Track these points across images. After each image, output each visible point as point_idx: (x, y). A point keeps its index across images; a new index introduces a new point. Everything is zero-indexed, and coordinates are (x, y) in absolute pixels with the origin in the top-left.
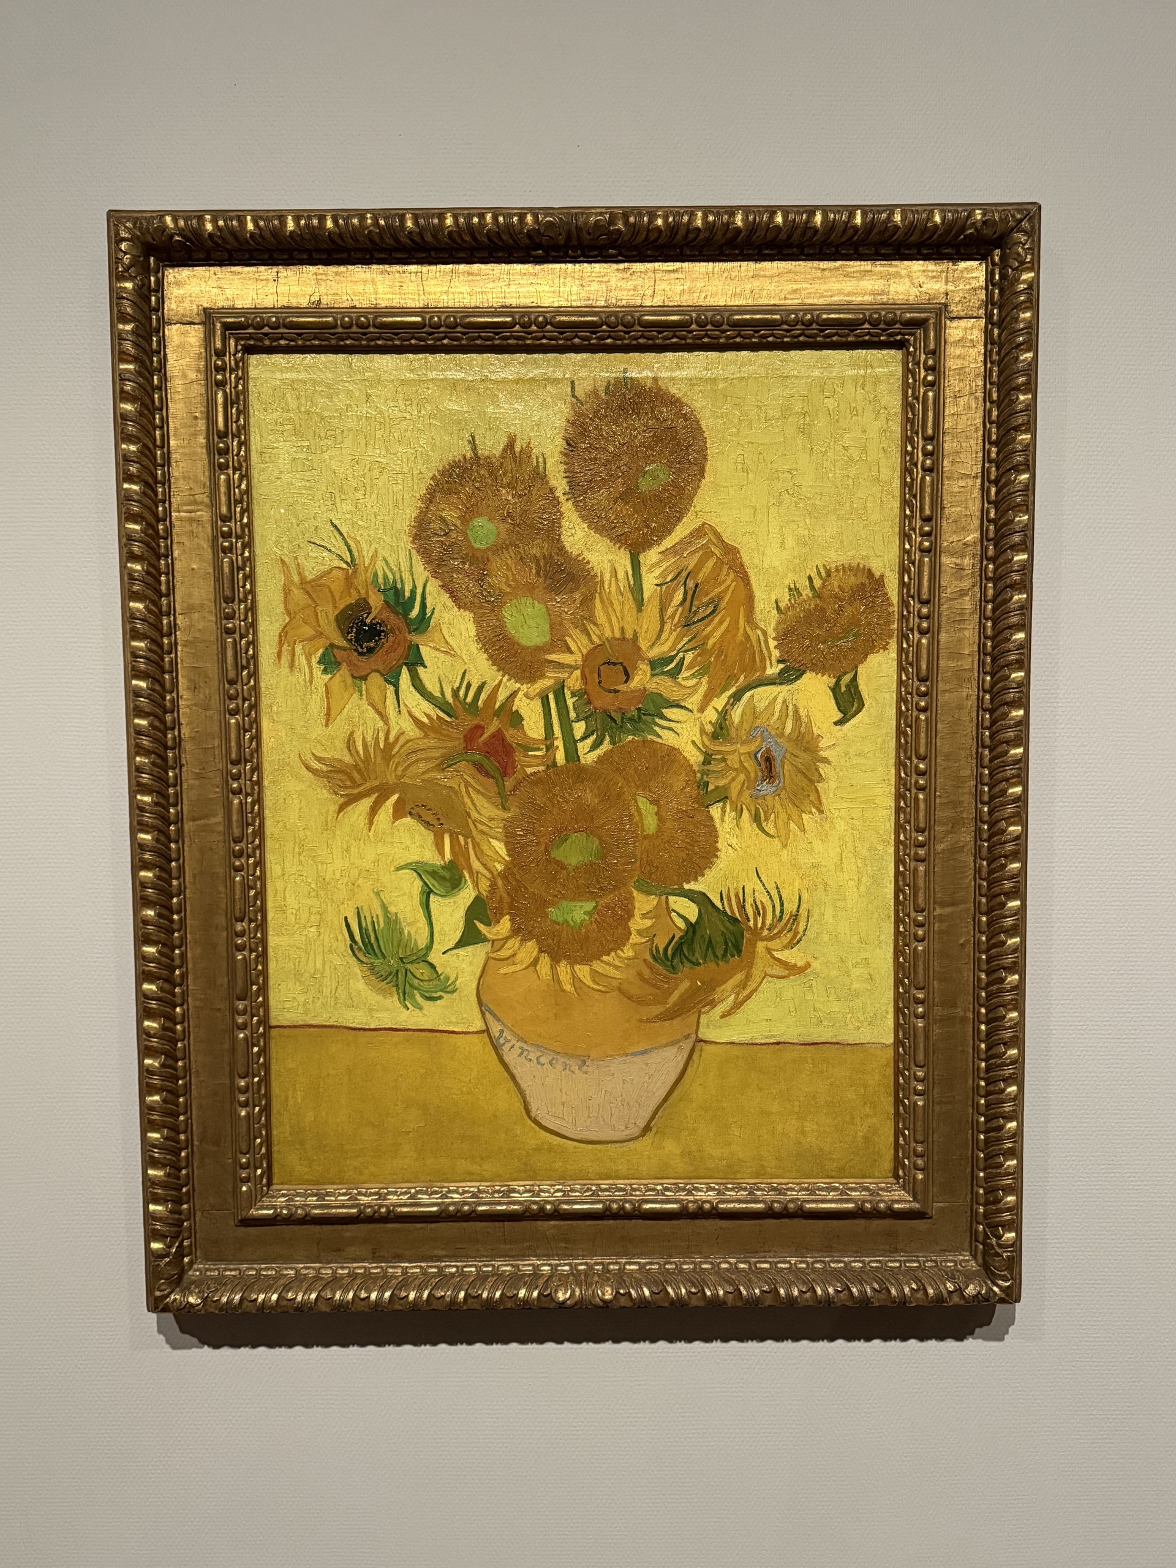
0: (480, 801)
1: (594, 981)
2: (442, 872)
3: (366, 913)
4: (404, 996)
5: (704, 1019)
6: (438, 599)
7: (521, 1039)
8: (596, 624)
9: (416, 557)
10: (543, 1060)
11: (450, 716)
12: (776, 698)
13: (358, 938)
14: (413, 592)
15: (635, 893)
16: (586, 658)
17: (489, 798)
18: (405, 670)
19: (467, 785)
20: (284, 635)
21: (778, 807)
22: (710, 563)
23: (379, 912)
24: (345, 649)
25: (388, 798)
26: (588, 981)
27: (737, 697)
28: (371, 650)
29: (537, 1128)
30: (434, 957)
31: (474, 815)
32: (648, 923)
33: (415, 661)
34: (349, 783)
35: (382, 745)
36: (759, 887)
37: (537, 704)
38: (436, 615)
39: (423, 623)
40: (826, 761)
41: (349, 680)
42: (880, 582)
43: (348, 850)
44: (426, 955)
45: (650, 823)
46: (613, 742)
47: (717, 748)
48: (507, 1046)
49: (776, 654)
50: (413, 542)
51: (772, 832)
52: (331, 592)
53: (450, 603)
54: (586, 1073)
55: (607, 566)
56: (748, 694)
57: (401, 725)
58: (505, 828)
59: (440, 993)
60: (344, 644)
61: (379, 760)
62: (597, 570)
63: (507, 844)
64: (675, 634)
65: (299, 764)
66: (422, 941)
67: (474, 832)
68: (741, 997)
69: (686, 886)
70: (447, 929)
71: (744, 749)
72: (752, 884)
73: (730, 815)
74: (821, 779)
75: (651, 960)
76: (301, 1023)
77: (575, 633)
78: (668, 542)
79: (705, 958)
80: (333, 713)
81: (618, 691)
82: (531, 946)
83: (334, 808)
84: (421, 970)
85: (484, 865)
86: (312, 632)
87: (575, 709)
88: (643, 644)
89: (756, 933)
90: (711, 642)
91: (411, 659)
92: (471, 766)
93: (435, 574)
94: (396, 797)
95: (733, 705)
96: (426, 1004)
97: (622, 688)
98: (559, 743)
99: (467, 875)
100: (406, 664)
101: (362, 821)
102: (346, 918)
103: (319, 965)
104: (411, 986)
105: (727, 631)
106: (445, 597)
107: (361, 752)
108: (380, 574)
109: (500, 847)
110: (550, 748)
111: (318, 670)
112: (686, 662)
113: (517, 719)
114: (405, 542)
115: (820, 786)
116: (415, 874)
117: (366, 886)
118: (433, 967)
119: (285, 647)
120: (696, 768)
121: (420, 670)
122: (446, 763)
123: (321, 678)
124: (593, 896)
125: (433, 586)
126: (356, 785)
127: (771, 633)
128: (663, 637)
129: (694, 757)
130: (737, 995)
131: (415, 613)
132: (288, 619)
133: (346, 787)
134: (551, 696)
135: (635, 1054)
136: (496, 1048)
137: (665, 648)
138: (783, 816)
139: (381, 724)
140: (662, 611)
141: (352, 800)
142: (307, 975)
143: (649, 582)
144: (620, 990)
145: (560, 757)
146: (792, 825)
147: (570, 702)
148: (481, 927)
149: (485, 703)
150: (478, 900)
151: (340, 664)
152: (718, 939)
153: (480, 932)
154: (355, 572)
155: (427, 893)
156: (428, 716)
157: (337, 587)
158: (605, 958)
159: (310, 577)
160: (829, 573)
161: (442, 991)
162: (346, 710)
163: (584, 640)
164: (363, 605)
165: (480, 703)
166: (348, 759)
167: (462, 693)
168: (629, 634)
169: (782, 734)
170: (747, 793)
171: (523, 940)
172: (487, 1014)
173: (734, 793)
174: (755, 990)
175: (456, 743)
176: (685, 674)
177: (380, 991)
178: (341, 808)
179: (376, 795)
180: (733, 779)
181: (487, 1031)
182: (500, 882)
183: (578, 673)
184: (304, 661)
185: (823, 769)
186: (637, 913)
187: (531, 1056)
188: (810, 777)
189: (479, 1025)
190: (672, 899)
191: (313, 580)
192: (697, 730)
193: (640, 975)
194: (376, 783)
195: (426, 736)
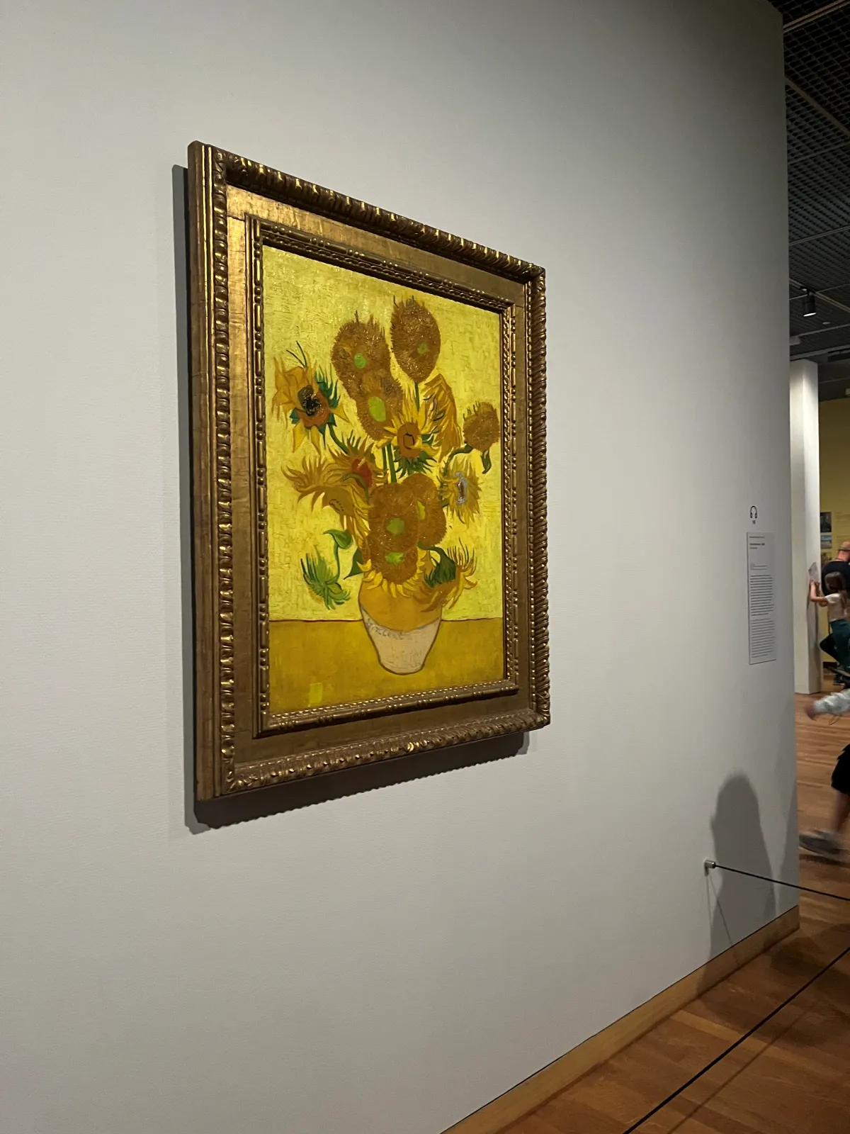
0: (359, 499)
1: (405, 593)
2: (343, 536)
3: (310, 556)
4: (328, 603)
5: (443, 609)
6: (342, 391)
7: (377, 623)
8: (402, 414)
9: (333, 368)
10: (385, 633)
11: (346, 453)
12: (463, 460)
13: (307, 571)
14: (332, 385)
15: (418, 549)
16: (400, 430)
17: (362, 498)
18: (327, 426)
19: (354, 490)
20: (274, 400)
21: (466, 510)
22: (443, 392)
23: (316, 556)
24: (301, 411)
25: (320, 495)
26: (402, 592)
27: (451, 457)
28: (313, 414)
29: (382, 668)
30: (340, 581)
31: (355, 505)
32: (423, 563)
33: (332, 423)
34: (303, 485)
35: (317, 466)
36: (461, 547)
37: (380, 451)
38: (341, 400)
39: (334, 403)
40: (480, 489)
41: (304, 428)
42: (495, 411)
43: (302, 522)
44: (337, 579)
45: (423, 515)
46: (409, 474)
47: (446, 480)
48: (371, 627)
49: (464, 438)
50: (332, 360)
51: (464, 521)
52: (296, 379)
53: (347, 394)
54: (401, 639)
55: (407, 386)
56: (455, 456)
57: (326, 455)
58: (369, 514)
59: (343, 601)
60: (302, 409)
61: (316, 473)
62: (403, 388)
63: (369, 522)
64: (430, 424)
65: (281, 472)
66: (335, 573)
67: (356, 515)
68: (457, 597)
69: (436, 546)
70: (345, 566)
71: (454, 481)
72: (458, 546)
73: (450, 513)
74: (478, 498)
75: (424, 581)
76: (281, 619)
77: (395, 417)
78: (428, 380)
79: (443, 581)
80: (297, 445)
81: (410, 449)
82: (380, 574)
83: (296, 498)
84: (334, 588)
85: (361, 533)
86: (287, 400)
87: (395, 455)
88: (420, 428)
89: (460, 567)
90: (443, 429)
91: (330, 421)
92: (354, 481)
93: (341, 378)
94: (323, 494)
95: (450, 460)
96: (337, 606)
97: (411, 447)
98: (389, 472)
99: (353, 536)
100: (328, 423)
101: (309, 506)
102: (302, 560)
103: (290, 586)
104: (331, 596)
105: (448, 425)
106: (345, 391)
107: (308, 468)
108: (318, 374)
109: (366, 523)
110: (386, 474)
111: (290, 421)
112: (435, 438)
113: (372, 458)
114: (328, 359)
115: (479, 501)
116: (331, 536)
117: (311, 544)
118: (340, 586)
119: (276, 406)
120: (438, 489)
121: (334, 427)
122: (344, 479)
123: (291, 426)
124: (401, 550)
125: (340, 383)
126: (305, 487)
127: (462, 430)
128: (427, 425)
129: (437, 484)
130: (454, 597)
131: (332, 397)
132: (276, 391)
133: (300, 487)
134: (386, 448)
135: (418, 628)
136: (367, 628)
137: (427, 430)
138: (467, 514)
139: (317, 454)
140: (426, 412)
141: (304, 494)
142: (284, 592)
143: (422, 397)
144: (415, 597)
145: (389, 478)
146: (470, 519)
147: (393, 452)
148: (359, 565)
149: (361, 448)
150: (358, 551)
151: (299, 419)
152: (447, 572)
153: (359, 568)
154: (307, 369)
155: (337, 546)
156: (338, 453)
157: (299, 377)
158: (408, 581)
159: (287, 369)
160: (479, 404)
161: (344, 599)
162: (301, 445)
163: (398, 422)
164: (309, 389)
165: (358, 448)
166: (302, 471)
167: (351, 442)
168: (414, 422)
169: (466, 476)
170: (455, 503)
171: (377, 572)
172: (363, 611)
173: (451, 503)
174: (460, 595)
175: (348, 468)
176: (434, 443)
177: (317, 600)
178: (300, 498)
179: (314, 493)
180: (451, 495)
181: (363, 620)
182: (367, 542)
183: (396, 438)
184: (283, 415)
185: (480, 494)
186: (419, 559)
187: (381, 632)
188: (476, 497)
189: (359, 617)
190: (431, 551)
191: (289, 371)
192: (438, 471)
193: (421, 589)
194: (314, 486)
195: (336, 463)
